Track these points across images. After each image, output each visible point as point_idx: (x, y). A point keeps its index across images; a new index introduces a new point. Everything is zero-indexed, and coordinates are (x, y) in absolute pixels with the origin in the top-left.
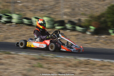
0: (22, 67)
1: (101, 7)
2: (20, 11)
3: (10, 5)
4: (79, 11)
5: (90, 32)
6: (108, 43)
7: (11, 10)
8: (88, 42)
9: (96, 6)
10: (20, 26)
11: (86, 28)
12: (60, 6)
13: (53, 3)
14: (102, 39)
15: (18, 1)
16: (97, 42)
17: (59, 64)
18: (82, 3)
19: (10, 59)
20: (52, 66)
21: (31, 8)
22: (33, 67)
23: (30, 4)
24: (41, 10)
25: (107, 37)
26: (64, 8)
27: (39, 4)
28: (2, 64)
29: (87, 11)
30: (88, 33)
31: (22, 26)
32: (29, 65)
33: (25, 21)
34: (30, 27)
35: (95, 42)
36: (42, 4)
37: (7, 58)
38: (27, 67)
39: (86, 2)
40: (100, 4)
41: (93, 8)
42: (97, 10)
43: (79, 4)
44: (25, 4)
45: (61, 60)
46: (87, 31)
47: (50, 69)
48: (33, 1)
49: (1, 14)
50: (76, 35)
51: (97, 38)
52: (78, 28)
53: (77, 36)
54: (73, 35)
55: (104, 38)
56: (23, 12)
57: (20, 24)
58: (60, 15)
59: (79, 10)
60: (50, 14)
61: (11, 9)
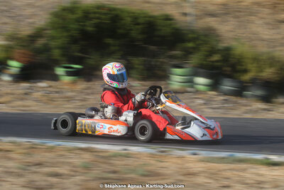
1: (41, 13)
5: (11, 75)
6: (52, 100)
8: (3, 100)
9: (29, 11)
14: (38, 91)
16: (26, 99)
25: (50, 87)
29: (5, 23)
35: (22, 99)
40: (38, 7)
42: (30, 21)
46: (4, 73)
51: (28, 89)
55: (44, 87)
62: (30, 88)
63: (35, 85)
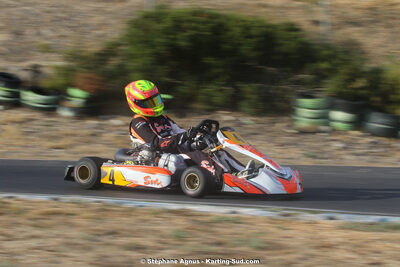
1: (114, 22)
4: (37, 39)
5: (73, 109)
8: (61, 143)
9: (97, 19)
11: (56, 96)
14: (111, 131)
16: (95, 143)
18: (48, 9)
29: (64, 37)
30: (65, 113)
35: (88, 142)
39: (62, 6)
41: (85, 25)
42: (100, 32)
43: (37, 15)
46: (62, 106)
50: (20, 122)
51: (96, 128)
52: (30, 97)
53: (24, 125)
54: (13, 122)
55: (119, 126)
59: (39, 34)
62: (100, 127)
63: (105, 122)
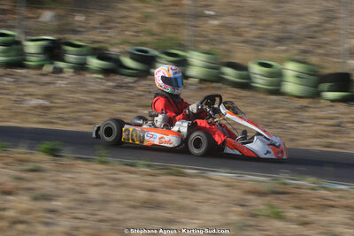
0: (217, 217)
2: (212, 41)
3: (184, 25)
7: (186, 38)
10: (214, 88)
12: (339, 29)
13: (315, 19)
15: (207, 12)
17: (333, 210)
19: (182, 191)
20: (311, 215)
21: (247, 32)
22: (254, 216)
23: (243, 22)
24: (280, 40)
26: (350, 33)
27: (271, 20)
28: (157, 205)
31: (220, 88)
32: (239, 209)
33: (230, 73)
34: (244, 93)
36: (282, 23)
37: (173, 188)
38: (233, 218)
44: (229, 20)
45: (340, 197)
47: (305, 224)
48: (253, 11)
49: (155, 49)
56: (223, 47)
57: (212, 82)
58: (338, 55)
60: (305, 52)
61: (185, 35)
